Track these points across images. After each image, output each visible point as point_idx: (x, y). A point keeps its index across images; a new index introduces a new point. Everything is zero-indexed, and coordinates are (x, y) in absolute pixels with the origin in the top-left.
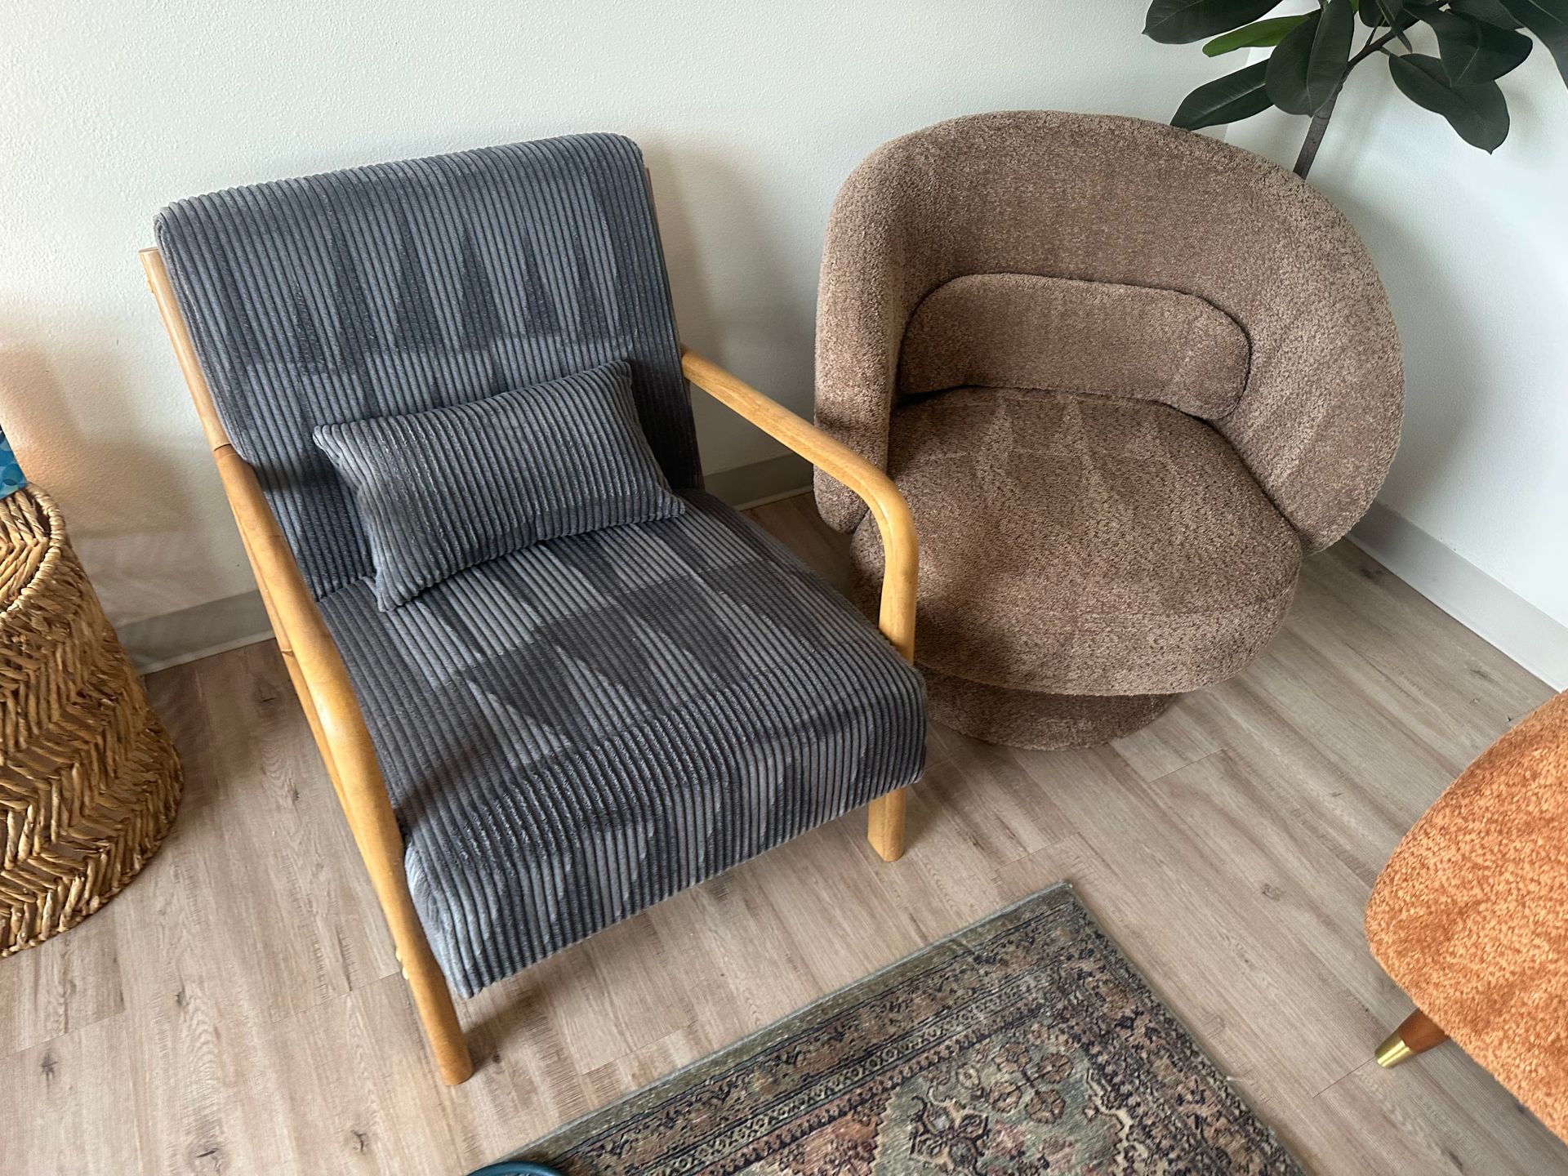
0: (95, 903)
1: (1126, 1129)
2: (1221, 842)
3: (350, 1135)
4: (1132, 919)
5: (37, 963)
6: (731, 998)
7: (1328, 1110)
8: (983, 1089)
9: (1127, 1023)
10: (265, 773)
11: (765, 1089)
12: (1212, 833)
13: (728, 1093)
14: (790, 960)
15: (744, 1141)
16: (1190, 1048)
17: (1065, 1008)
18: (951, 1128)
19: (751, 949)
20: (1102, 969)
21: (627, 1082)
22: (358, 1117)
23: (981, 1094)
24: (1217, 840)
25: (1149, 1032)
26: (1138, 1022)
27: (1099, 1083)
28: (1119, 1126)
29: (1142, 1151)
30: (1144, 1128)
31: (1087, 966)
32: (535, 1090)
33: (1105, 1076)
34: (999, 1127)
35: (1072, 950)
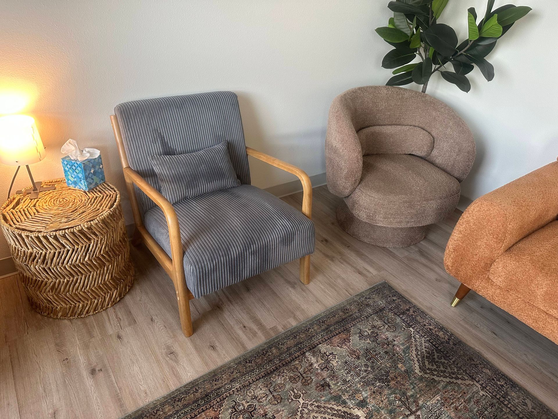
0: (118, 299)
1: (413, 332)
2: (423, 270)
3: (209, 346)
4: (403, 288)
5: (107, 314)
6: (303, 310)
7: (462, 325)
8: (374, 326)
9: (408, 310)
10: (159, 267)
11: (318, 329)
12: (420, 268)
13: (309, 330)
14: (316, 301)
15: (316, 340)
16: (425, 314)
17: (391, 308)
18: (369, 334)
19: (305, 299)
20: (399, 299)
21: (281, 329)
22: (210, 342)
23: (374, 327)
24: (422, 269)
25: (414, 312)
26: (411, 310)
27: (404, 323)
28: (411, 332)
29: (418, 336)
30: (417, 331)
31: (395, 298)
32: (257, 333)
33: (405, 321)
34: (380, 334)
35: (390, 295)
